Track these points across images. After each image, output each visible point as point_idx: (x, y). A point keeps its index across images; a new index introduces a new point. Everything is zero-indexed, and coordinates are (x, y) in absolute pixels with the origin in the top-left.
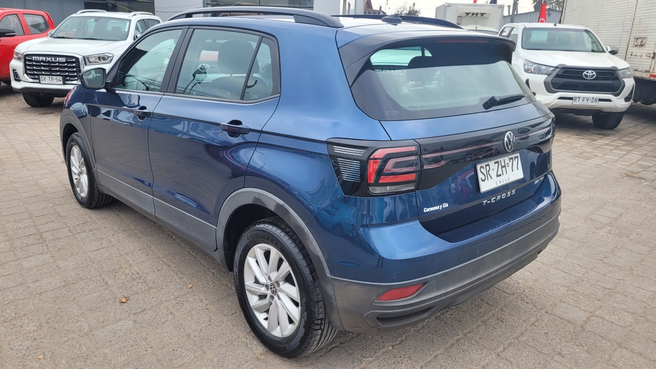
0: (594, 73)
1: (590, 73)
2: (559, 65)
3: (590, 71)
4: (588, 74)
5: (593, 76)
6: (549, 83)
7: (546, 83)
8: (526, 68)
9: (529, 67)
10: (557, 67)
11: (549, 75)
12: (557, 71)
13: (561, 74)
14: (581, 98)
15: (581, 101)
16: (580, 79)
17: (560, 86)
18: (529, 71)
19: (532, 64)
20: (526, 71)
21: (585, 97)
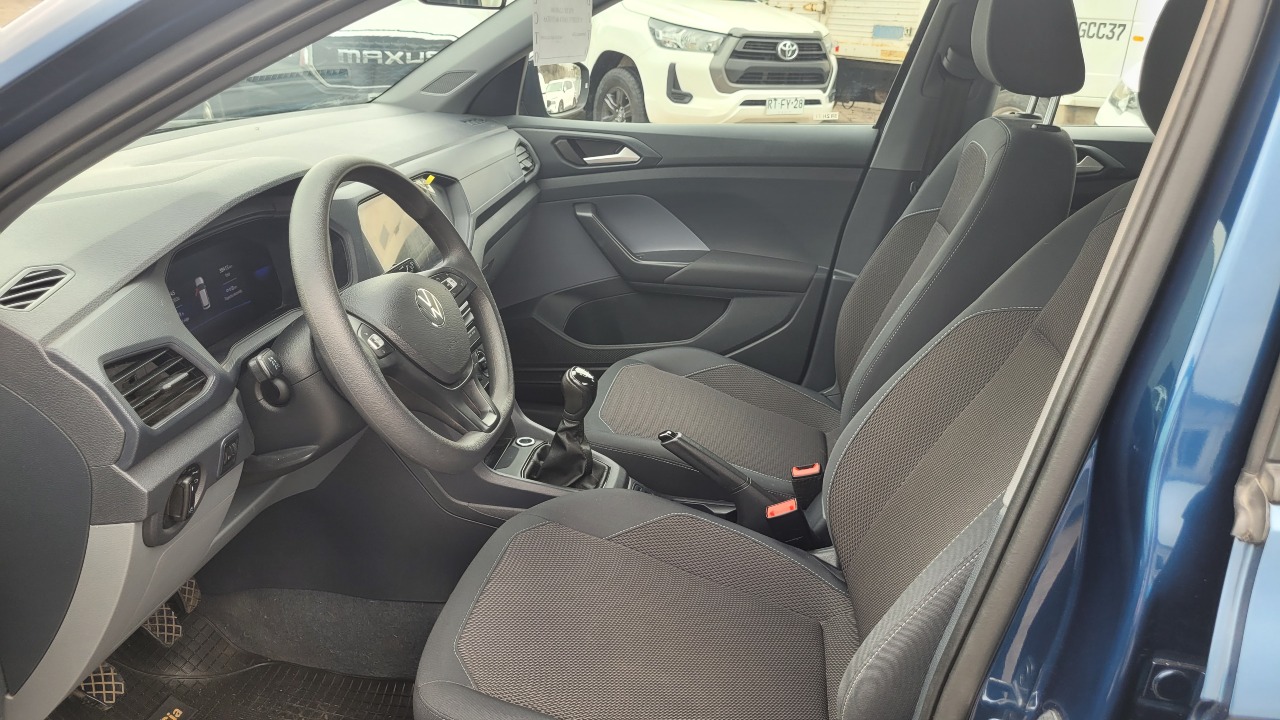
0: (795, 47)
1: (788, 48)
2: (732, 30)
3: (789, 43)
4: (787, 49)
5: (794, 52)
6: (720, 71)
7: (713, 72)
8: (661, 38)
9: (667, 35)
10: (730, 35)
11: (715, 52)
12: (731, 43)
13: (740, 49)
14: (779, 101)
15: (778, 106)
16: (771, 59)
17: (742, 77)
18: (668, 45)
19: (675, 28)
20: (661, 44)
21: (784, 97)
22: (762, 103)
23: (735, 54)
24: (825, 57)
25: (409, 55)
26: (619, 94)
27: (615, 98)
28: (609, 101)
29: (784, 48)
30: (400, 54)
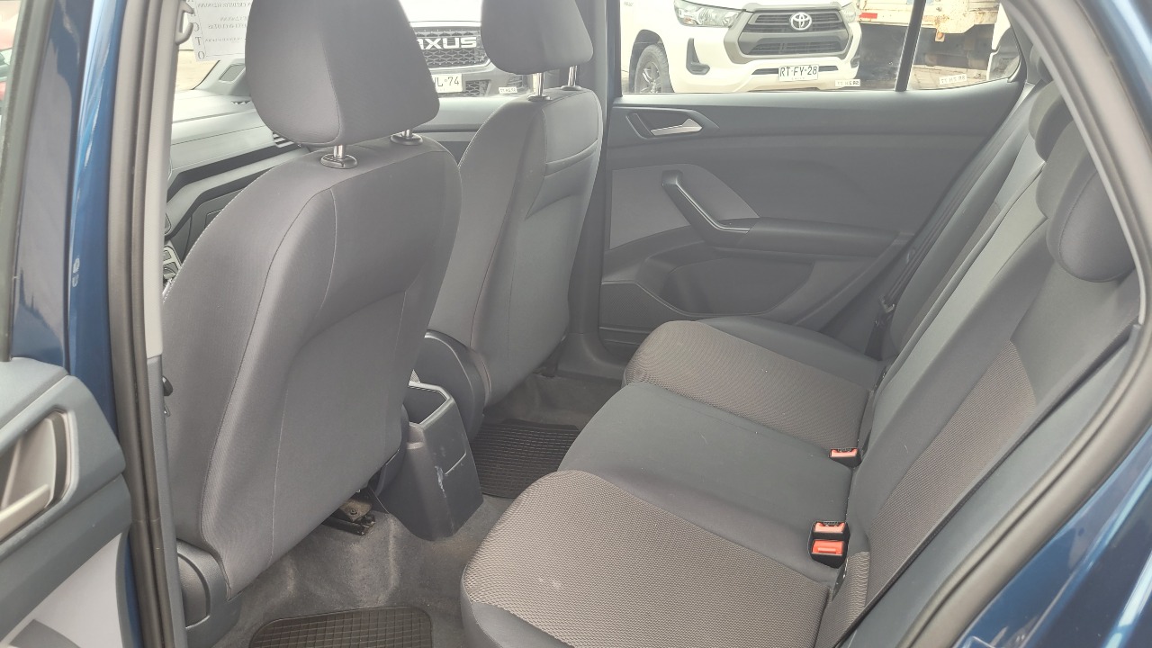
0: (809, 18)
1: (802, 18)
2: (746, 5)
3: (802, 14)
4: (799, 20)
5: (807, 22)
6: (734, 44)
7: (728, 45)
8: (682, 16)
9: (688, 14)
10: (744, 10)
11: (730, 27)
12: (745, 17)
13: (752, 22)
14: (792, 68)
15: (791, 73)
16: (785, 31)
17: (754, 49)
18: (690, 23)
19: (695, 7)
20: (684, 22)
21: (796, 64)
22: (775, 71)
23: (748, 28)
24: (843, 25)
25: (445, 40)
26: (652, 67)
27: (649, 72)
28: (646, 75)
29: (796, 20)
30: (438, 40)
